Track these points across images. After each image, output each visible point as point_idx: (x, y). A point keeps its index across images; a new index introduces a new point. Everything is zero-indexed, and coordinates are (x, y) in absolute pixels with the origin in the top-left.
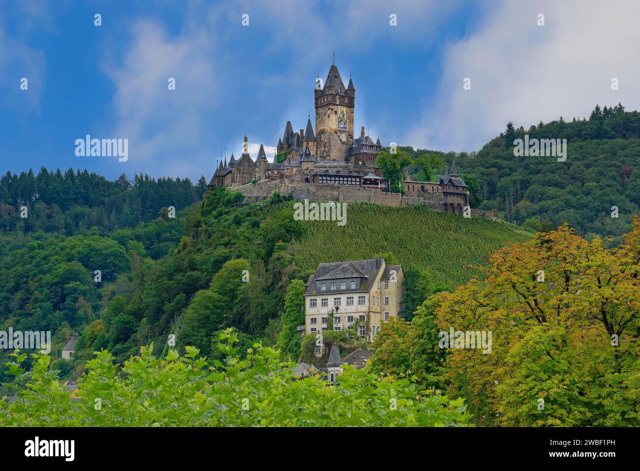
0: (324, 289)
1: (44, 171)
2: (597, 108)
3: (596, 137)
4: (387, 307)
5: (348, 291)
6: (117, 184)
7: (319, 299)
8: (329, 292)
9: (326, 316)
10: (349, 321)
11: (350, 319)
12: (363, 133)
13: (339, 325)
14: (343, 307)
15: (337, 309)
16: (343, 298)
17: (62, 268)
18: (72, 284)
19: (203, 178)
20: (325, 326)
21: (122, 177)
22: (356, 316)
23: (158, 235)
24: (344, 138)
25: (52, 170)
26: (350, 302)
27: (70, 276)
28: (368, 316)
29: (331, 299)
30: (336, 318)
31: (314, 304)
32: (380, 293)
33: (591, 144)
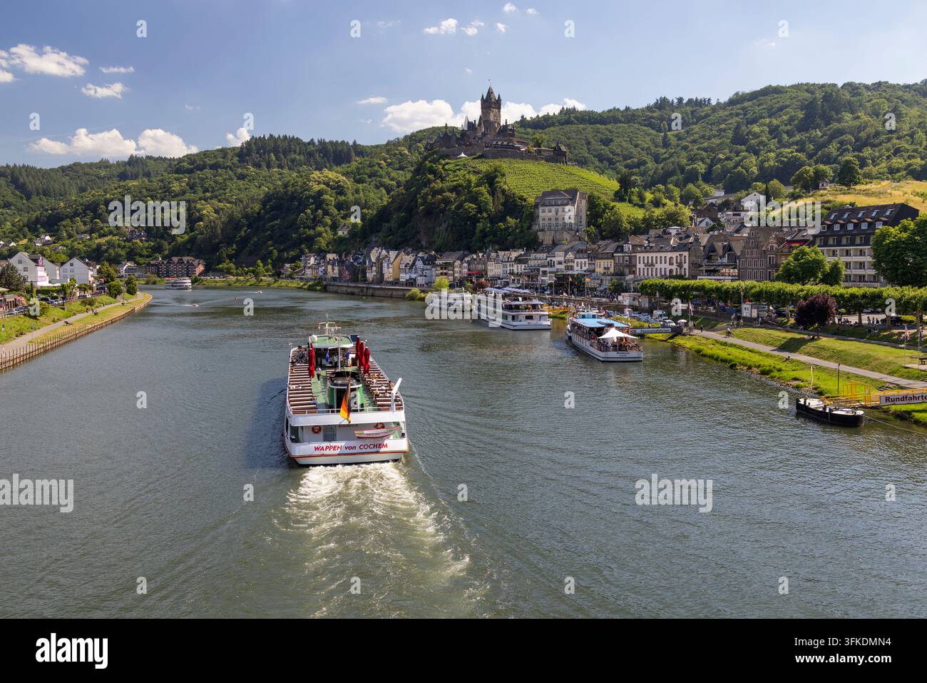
0: (549, 203)
1: (271, 135)
2: (563, 108)
3: (568, 124)
4: (581, 213)
5: (562, 205)
6: (309, 143)
7: (547, 209)
8: (552, 205)
9: (551, 217)
10: (563, 220)
12: (506, 122)
13: (558, 222)
14: (560, 213)
15: (557, 214)
16: (561, 208)
17: (316, 188)
19: (355, 141)
20: (550, 222)
21: (312, 140)
24: (497, 125)
26: (564, 210)
27: (320, 193)
29: (553, 209)
30: (556, 218)
31: (544, 212)
32: (578, 206)
33: (567, 128)
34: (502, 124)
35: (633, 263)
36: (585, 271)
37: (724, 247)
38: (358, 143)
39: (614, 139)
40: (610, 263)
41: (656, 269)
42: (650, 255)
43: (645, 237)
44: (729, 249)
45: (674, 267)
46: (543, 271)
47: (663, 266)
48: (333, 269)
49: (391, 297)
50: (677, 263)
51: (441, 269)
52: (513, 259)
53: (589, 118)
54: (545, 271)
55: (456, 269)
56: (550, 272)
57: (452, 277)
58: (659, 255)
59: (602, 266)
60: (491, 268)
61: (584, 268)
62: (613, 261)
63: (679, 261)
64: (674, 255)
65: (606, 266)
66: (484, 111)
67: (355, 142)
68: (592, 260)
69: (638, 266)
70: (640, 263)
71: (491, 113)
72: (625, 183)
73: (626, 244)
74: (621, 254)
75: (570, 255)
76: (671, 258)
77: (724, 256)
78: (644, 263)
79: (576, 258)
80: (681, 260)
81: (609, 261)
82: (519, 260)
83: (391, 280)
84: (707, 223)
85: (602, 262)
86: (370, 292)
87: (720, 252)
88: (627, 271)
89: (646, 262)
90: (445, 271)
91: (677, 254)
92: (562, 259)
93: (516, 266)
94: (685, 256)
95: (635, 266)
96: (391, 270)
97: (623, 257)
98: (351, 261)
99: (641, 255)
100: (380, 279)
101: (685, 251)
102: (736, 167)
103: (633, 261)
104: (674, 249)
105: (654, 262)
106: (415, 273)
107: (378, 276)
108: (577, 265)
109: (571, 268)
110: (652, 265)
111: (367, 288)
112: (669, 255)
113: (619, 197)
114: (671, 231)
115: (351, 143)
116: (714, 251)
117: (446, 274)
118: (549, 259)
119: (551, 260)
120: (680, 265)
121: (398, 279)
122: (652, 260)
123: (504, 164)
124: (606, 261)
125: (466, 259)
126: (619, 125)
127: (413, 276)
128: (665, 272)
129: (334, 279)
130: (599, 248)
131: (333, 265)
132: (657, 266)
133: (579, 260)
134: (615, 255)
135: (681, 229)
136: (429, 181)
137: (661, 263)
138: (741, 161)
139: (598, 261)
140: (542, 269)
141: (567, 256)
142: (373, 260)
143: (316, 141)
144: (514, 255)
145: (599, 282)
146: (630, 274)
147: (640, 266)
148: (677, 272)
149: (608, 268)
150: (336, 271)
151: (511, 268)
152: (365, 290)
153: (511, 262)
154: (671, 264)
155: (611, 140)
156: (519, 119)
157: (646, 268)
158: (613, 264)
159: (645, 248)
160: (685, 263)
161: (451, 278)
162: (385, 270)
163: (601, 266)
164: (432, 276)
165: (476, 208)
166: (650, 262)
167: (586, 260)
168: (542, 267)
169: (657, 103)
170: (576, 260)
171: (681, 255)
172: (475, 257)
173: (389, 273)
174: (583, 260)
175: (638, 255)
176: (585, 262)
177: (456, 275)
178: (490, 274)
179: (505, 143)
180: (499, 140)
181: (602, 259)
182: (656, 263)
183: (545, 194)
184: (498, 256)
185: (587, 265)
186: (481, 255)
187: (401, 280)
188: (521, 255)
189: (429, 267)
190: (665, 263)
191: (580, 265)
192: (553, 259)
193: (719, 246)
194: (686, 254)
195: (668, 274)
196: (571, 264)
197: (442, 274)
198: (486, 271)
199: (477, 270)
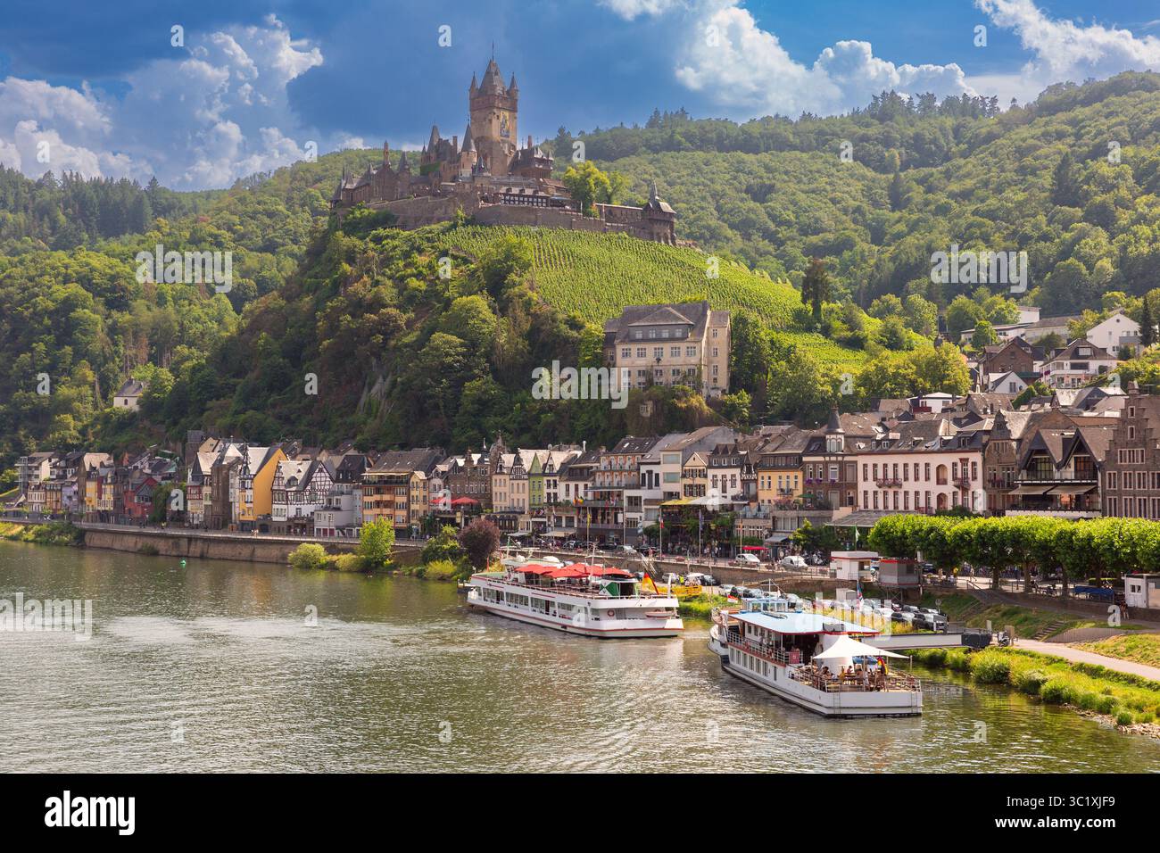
0: (639, 335)
3: (668, 149)
4: (715, 359)
5: (672, 339)
6: (40, 184)
7: (634, 348)
8: (645, 340)
9: (644, 369)
10: (674, 374)
11: (676, 372)
12: (529, 144)
13: (661, 380)
14: (667, 358)
15: (659, 360)
16: (667, 347)
17: (61, 291)
20: (642, 379)
22: (685, 369)
26: (676, 352)
28: (700, 369)
29: (650, 348)
30: (657, 371)
31: (626, 355)
32: (708, 343)
33: (668, 158)
34: (519, 148)
35: (849, 479)
36: (734, 498)
37: (1066, 441)
38: (161, 184)
39: (778, 185)
40: (795, 481)
41: (906, 493)
42: (890, 460)
43: (875, 417)
44: (1076, 446)
45: (949, 489)
46: (630, 498)
47: (922, 486)
48: (100, 492)
49: (251, 561)
50: (955, 478)
51: (378, 491)
52: (557, 467)
54: (636, 498)
55: (414, 493)
56: (648, 501)
57: (404, 513)
58: (911, 460)
59: (775, 485)
60: (502, 490)
61: (731, 492)
62: (800, 475)
63: (959, 475)
64: (948, 460)
65: (784, 486)
66: (477, 114)
68: (749, 472)
69: (862, 486)
70: (865, 479)
71: (495, 121)
72: (813, 288)
73: (831, 433)
74: (821, 459)
75: (697, 460)
76: (940, 468)
77: (1065, 463)
78: (875, 479)
79: (710, 467)
80: (965, 472)
81: (792, 474)
82: (571, 472)
83: (249, 517)
84: (1013, 387)
85: (775, 475)
86: (196, 549)
87: (1057, 454)
88: (834, 497)
89: (880, 475)
90: (386, 497)
91: (956, 457)
92: (677, 468)
93: (562, 486)
94: (974, 464)
95: (854, 486)
96: (249, 493)
97: (826, 464)
98: (147, 471)
99: (870, 460)
100: (222, 516)
101: (975, 451)
102: (1064, 255)
103: (849, 471)
104: (947, 447)
105: (901, 475)
106: (311, 501)
107: (217, 509)
108: (715, 486)
109: (701, 491)
110: (896, 483)
111: (190, 539)
112: (936, 460)
113: (803, 323)
114: (929, 403)
116: (1044, 451)
117: (389, 504)
118: (643, 469)
119: (650, 472)
120: (963, 485)
121: (269, 515)
122: (895, 472)
123: (526, 241)
124: (784, 474)
125: (442, 468)
126: (785, 154)
127: (306, 510)
128: (928, 500)
129: (103, 516)
130: (766, 442)
131: (101, 481)
132: (907, 486)
133: (719, 473)
134: (805, 459)
135: (952, 399)
136: (346, 280)
137: (917, 479)
138: (1077, 240)
139: (766, 475)
140: (627, 493)
141: (690, 462)
142: (206, 467)
144: (559, 458)
145: (770, 523)
146: (842, 505)
147: (866, 486)
148: (954, 499)
149: (790, 491)
150: (108, 496)
151: (552, 490)
152: (184, 543)
153: (551, 475)
154: (941, 481)
155: (771, 188)
157: (881, 491)
158: (800, 480)
159: (879, 443)
160: (974, 478)
161: (401, 514)
162: (235, 493)
163: (771, 486)
164: (352, 510)
165: (462, 345)
166: (890, 475)
167: (737, 472)
168: (628, 487)
169: (874, 105)
170: (711, 472)
171: (964, 461)
172: (461, 462)
173: (244, 503)
174: (729, 472)
175: (861, 460)
176: (733, 476)
177: (414, 507)
178: (499, 504)
179: (529, 192)
180: (515, 185)
181: (775, 468)
182: (906, 479)
183: (631, 315)
184: (518, 460)
185: (739, 483)
186: (476, 457)
187: (275, 519)
188: (574, 459)
189: (345, 487)
190: (927, 479)
191: (720, 484)
192: (655, 469)
193: (1054, 439)
194: (976, 457)
195: (934, 504)
196: (699, 481)
197: (378, 504)
198: (488, 497)
199: (468, 495)
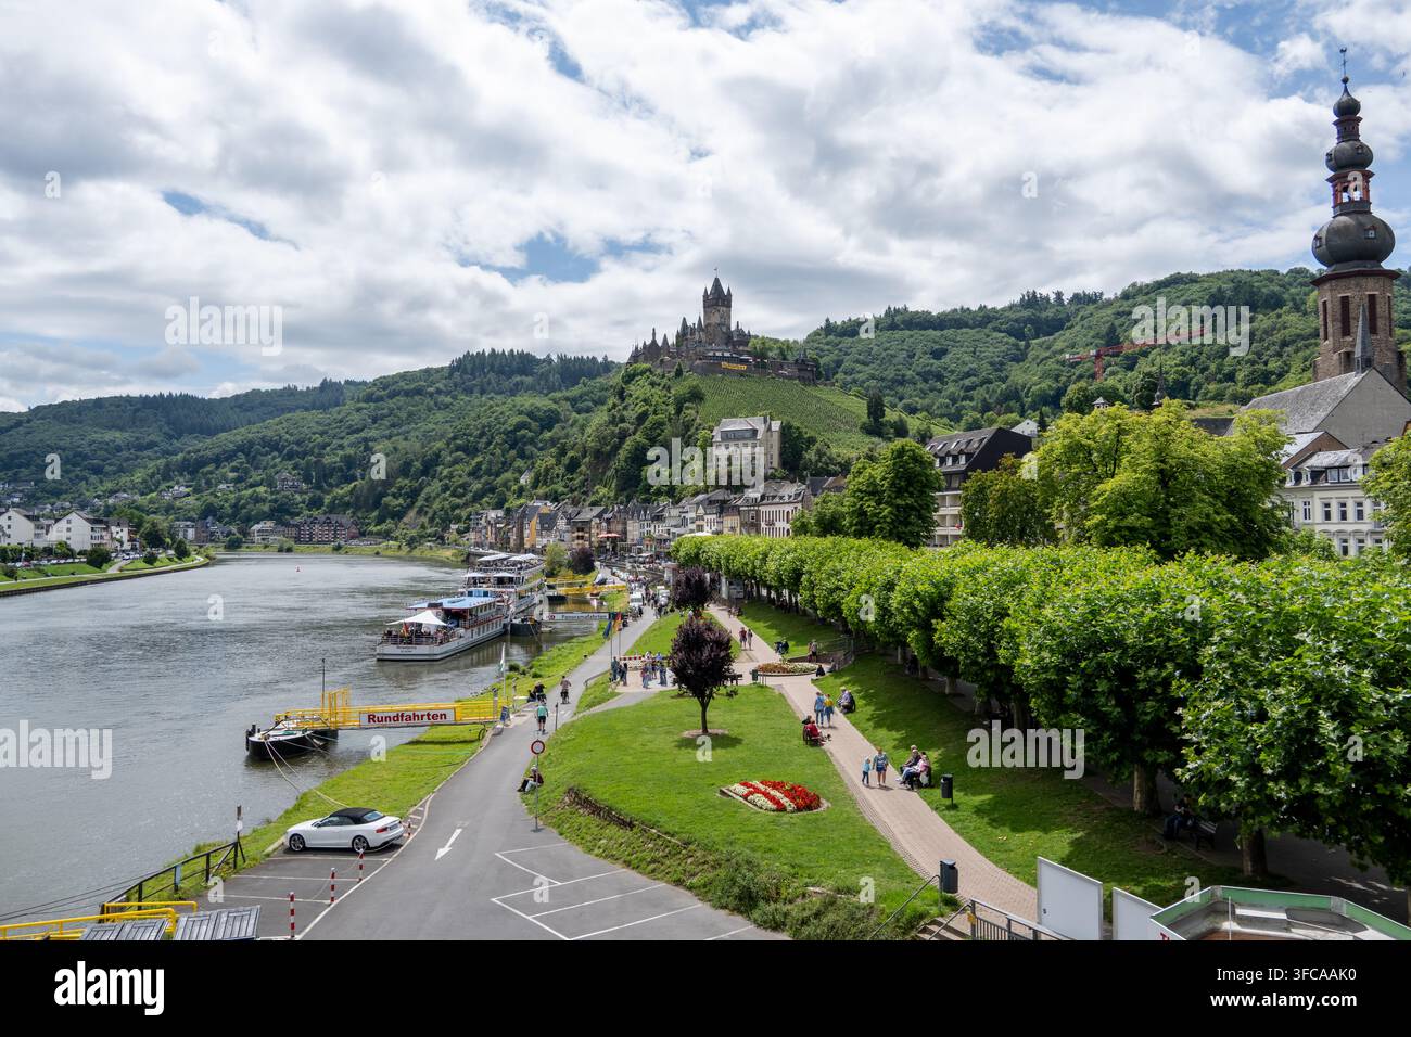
1: (493, 350)
2: (889, 308)
4: (771, 450)
5: (744, 439)
6: (544, 361)
8: (729, 439)
12: (737, 327)
16: (741, 443)
17: (515, 420)
18: (523, 432)
21: (549, 356)
23: (581, 397)
24: (724, 329)
25: (499, 350)
32: (766, 439)
34: (731, 329)
38: (609, 359)
39: (951, 350)
40: (736, 521)
41: (776, 529)
42: (771, 508)
47: (781, 525)
50: (792, 519)
51: (578, 531)
53: (922, 322)
54: (675, 533)
55: (592, 531)
58: (778, 508)
59: (729, 526)
60: (630, 528)
61: (713, 529)
62: (739, 518)
64: (791, 508)
65: (734, 525)
66: (707, 310)
67: (605, 358)
68: (720, 516)
70: (763, 521)
71: (716, 314)
74: (748, 508)
75: (701, 511)
76: (788, 513)
78: (766, 521)
79: (706, 514)
81: (736, 518)
82: (657, 518)
83: (528, 546)
85: (730, 519)
89: (768, 519)
90: (580, 534)
92: (693, 515)
94: (799, 510)
95: (760, 525)
96: (528, 532)
97: (750, 511)
99: (765, 509)
100: (520, 544)
101: (800, 502)
104: (790, 499)
106: (555, 536)
107: (517, 542)
108: (707, 525)
109: (702, 529)
110: (773, 523)
112: (786, 508)
115: (600, 360)
117: (582, 537)
118: (682, 515)
119: (684, 518)
121: (535, 545)
122: (773, 517)
124: (733, 518)
126: (962, 330)
132: (776, 525)
133: (709, 517)
134: (741, 509)
137: (780, 520)
139: (725, 518)
140: (672, 530)
141: (699, 511)
143: (554, 358)
147: (763, 525)
149: (736, 529)
154: (788, 521)
156: (823, 324)
157: (768, 528)
158: (739, 521)
161: (587, 544)
162: (525, 532)
164: (569, 541)
166: (771, 519)
167: (715, 516)
168: (675, 526)
170: (706, 517)
171: (796, 509)
173: (526, 537)
174: (713, 517)
175: (761, 508)
176: (715, 519)
177: (593, 539)
181: (729, 514)
182: (776, 520)
183: (723, 424)
185: (716, 524)
187: (537, 546)
190: (783, 520)
191: (709, 525)
194: (800, 506)
196: (701, 523)
197: (578, 538)
198: (625, 532)
199: (617, 532)
